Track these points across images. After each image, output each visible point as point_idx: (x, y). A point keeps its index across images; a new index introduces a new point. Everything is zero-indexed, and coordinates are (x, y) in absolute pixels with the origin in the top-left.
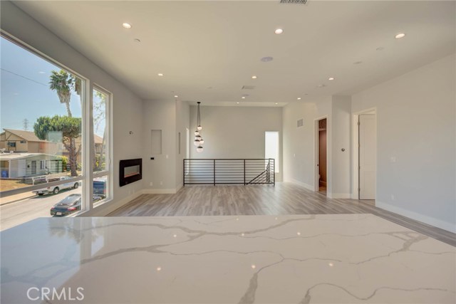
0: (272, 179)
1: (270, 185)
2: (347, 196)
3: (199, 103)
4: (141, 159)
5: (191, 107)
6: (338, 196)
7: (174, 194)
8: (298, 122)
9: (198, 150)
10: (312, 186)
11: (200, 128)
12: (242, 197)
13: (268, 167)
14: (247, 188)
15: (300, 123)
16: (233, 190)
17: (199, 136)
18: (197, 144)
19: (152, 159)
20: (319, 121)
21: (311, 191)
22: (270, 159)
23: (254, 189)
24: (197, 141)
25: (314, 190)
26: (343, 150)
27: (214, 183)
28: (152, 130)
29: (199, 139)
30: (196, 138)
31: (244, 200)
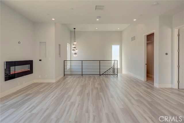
0: (116, 72)
1: (115, 76)
2: (170, 86)
3: (75, 29)
4: (32, 61)
5: (71, 32)
6: (163, 86)
7: (54, 83)
8: (132, 38)
9: (74, 55)
10: (142, 77)
11: (75, 43)
12: (96, 86)
13: (114, 65)
14: (101, 78)
15: (133, 39)
16: (92, 80)
17: (75, 48)
18: (73, 52)
19: (40, 60)
20: (147, 36)
21: (142, 81)
22: (114, 60)
23: (105, 79)
24: (73, 50)
25: (143, 80)
26: (167, 54)
27: (82, 75)
28: (40, 42)
29: (75, 49)
30: (73, 49)
31: (97, 88)
